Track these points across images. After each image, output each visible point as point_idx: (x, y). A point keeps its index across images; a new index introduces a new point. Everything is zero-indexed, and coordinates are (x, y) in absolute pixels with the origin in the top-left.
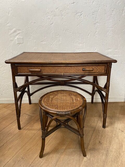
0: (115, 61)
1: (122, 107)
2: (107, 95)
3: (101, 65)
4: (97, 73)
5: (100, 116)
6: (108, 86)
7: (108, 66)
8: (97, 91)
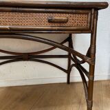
0: (105, 6)
1: (106, 86)
2: (92, 67)
3: (81, 11)
4: (75, 28)
5: (80, 103)
6: (92, 52)
7: (91, 14)
8: (73, 65)
